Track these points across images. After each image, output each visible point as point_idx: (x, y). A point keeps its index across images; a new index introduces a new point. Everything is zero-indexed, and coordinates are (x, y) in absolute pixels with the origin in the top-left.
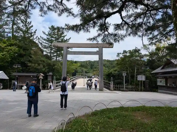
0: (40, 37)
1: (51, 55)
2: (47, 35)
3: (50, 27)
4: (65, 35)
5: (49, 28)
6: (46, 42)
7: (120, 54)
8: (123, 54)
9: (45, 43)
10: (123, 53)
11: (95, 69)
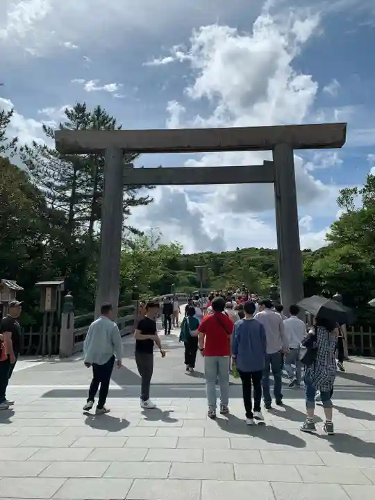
1: (72, 213)
3: (71, 108)
5: (67, 112)
7: (353, 195)
8: (365, 191)
10: (367, 189)
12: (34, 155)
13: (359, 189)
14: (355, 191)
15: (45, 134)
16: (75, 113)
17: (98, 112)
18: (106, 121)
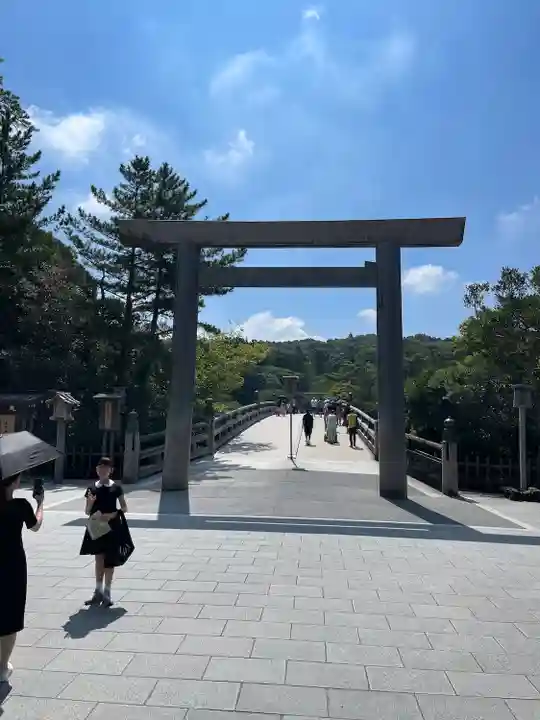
0: (75, 215)
1: (129, 301)
2: (114, 207)
3: (127, 164)
4: (199, 202)
5: (122, 169)
6: (105, 239)
7: (483, 292)
8: (498, 288)
9: (101, 242)
10: (502, 286)
11: (334, 375)
12: (81, 228)
13: (491, 286)
14: (486, 287)
15: (95, 198)
16: (133, 170)
17: (165, 171)
18: (174, 185)
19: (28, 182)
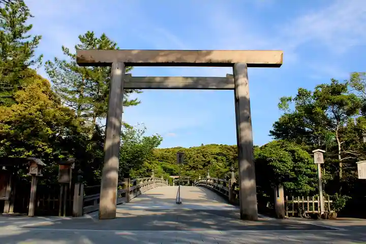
3: (83, 35)
5: (80, 37)
7: (289, 102)
8: (297, 99)
12: (54, 67)
13: (293, 98)
14: (290, 99)
15: (63, 52)
16: (85, 38)
17: (103, 37)
18: (108, 44)
19: (24, 41)
